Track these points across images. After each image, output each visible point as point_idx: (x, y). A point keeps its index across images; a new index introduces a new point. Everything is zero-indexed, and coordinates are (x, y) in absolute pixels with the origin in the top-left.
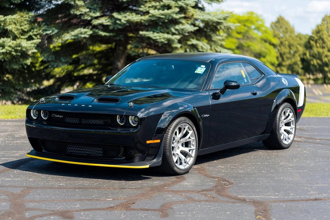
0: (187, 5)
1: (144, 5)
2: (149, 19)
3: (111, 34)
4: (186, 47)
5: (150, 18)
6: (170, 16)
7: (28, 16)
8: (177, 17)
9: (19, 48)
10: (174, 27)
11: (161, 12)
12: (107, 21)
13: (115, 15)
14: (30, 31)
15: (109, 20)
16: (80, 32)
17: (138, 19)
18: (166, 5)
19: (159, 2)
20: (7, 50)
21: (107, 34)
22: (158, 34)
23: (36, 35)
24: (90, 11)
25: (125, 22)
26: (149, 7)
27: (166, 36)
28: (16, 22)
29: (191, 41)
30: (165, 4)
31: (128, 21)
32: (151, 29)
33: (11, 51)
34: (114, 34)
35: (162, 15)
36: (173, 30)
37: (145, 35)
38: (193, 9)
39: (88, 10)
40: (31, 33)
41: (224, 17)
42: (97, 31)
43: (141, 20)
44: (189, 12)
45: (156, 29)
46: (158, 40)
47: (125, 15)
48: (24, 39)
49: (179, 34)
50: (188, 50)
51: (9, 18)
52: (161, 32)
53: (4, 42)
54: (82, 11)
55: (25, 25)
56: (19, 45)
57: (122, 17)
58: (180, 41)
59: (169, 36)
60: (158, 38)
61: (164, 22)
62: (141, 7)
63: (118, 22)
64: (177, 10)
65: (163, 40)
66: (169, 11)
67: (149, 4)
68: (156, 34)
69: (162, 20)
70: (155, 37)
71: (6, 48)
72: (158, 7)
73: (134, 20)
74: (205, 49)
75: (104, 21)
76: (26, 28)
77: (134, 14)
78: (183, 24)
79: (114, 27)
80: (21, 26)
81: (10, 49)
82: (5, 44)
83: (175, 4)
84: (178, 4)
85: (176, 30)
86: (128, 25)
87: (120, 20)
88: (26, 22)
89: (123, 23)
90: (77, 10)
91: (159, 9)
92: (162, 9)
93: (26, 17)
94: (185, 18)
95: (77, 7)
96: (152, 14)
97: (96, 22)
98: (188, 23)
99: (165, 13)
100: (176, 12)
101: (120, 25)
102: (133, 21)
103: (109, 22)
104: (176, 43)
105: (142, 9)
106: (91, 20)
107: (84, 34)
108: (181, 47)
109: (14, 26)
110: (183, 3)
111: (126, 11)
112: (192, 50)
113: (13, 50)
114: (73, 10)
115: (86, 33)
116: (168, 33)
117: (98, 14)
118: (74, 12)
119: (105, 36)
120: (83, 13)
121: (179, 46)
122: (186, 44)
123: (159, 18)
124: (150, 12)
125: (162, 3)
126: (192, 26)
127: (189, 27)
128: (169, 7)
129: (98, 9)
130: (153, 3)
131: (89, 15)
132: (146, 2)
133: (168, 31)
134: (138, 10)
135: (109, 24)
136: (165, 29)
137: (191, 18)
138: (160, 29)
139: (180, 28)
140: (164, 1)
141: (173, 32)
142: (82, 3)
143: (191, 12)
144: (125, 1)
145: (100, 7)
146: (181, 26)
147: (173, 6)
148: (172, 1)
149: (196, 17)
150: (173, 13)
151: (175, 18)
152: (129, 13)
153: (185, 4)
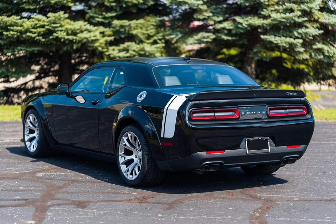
0: (311, 8)
1: (266, 9)
2: (271, 23)
3: (234, 38)
4: (311, 51)
6: (292, 19)
7: (154, 20)
8: (300, 20)
9: (142, 53)
10: (296, 30)
11: (283, 15)
12: (230, 25)
13: (238, 19)
14: (155, 35)
15: (232, 24)
16: (202, 36)
17: (260, 23)
18: (289, 8)
19: (282, 6)
20: (131, 54)
21: (230, 38)
22: (280, 38)
23: (160, 40)
24: (214, 16)
25: (246, 26)
26: (272, 11)
27: (288, 39)
28: (142, 26)
29: (317, 45)
30: (288, 7)
31: (250, 25)
32: (274, 33)
33: (134, 56)
34: (237, 38)
35: (284, 18)
36: (296, 34)
37: (266, 39)
38: (320, 13)
39: (211, 14)
40: (155, 38)
42: (220, 35)
43: (263, 24)
44: (315, 15)
45: (279, 33)
46: (279, 45)
47: (247, 19)
48: (148, 43)
49: (302, 38)
50: (313, 54)
51: (134, 23)
52: (284, 36)
53: (128, 46)
54: (204, 16)
55: (151, 29)
56: (143, 50)
57: (244, 21)
58: (303, 45)
59: (292, 40)
60: (279, 42)
61: (285, 26)
62: (263, 11)
63: (240, 26)
64: (299, 13)
65: (284, 45)
66: (291, 15)
67: (272, 7)
68: (277, 38)
69: (284, 24)
70: (276, 41)
71: (131, 52)
72: (281, 11)
73: (255, 24)
74: (331, 53)
75: (228, 25)
76: (151, 32)
77: (256, 18)
78: (306, 27)
79: (237, 32)
80: (147, 30)
81: (134, 53)
82: (130, 48)
83: (298, 7)
84: (301, 7)
85: (299, 34)
86: (249, 28)
87: (241, 24)
88: (152, 27)
89: (244, 27)
90: (200, 15)
91: (280, 13)
92: (284, 12)
93: (152, 22)
94: (310, 21)
95: (200, 11)
96: (273, 18)
97: (219, 26)
98: (313, 27)
99: (286, 17)
100: (298, 15)
101: (242, 29)
102: (254, 25)
103: (232, 26)
104: (299, 47)
105: (265, 12)
107: (206, 38)
108: (305, 51)
109: (139, 30)
110: (306, 6)
111: (248, 15)
112: (317, 54)
113: (137, 54)
114: (196, 14)
115: (208, 37)
116: (291, 37)
117: (221, 18)
118: (197, 16)
119: (228, 40)
120: (206, 17)
121: (302, 50)
122: (312, 48)
123: (281, 22)
124: (272, 15)
125: (284, 7)
126: (317, 30)
127: (312, 30)
128: (292, 11)
129: (221, 13)
130: (276, 7)
131: (212, 19)
132: (269, 5)
133: (290, 34)
134: (260, 14)
135: (231, 28)
136: (288, 33)
137: (316, 21)
138: (283, 33)
139: (303, 32)
140: (286, 4)
141: (295, 36)
142: (204, 7)
143: (317, 15)
144: (247, 4)
145: (223, 12)
146: (304, 29)
147: (296, 9)
148: (294, 5)
149: (322, 20)
150: (295, 17)
151: (298, 22)
152: (251, 16)
153: (308, 7)
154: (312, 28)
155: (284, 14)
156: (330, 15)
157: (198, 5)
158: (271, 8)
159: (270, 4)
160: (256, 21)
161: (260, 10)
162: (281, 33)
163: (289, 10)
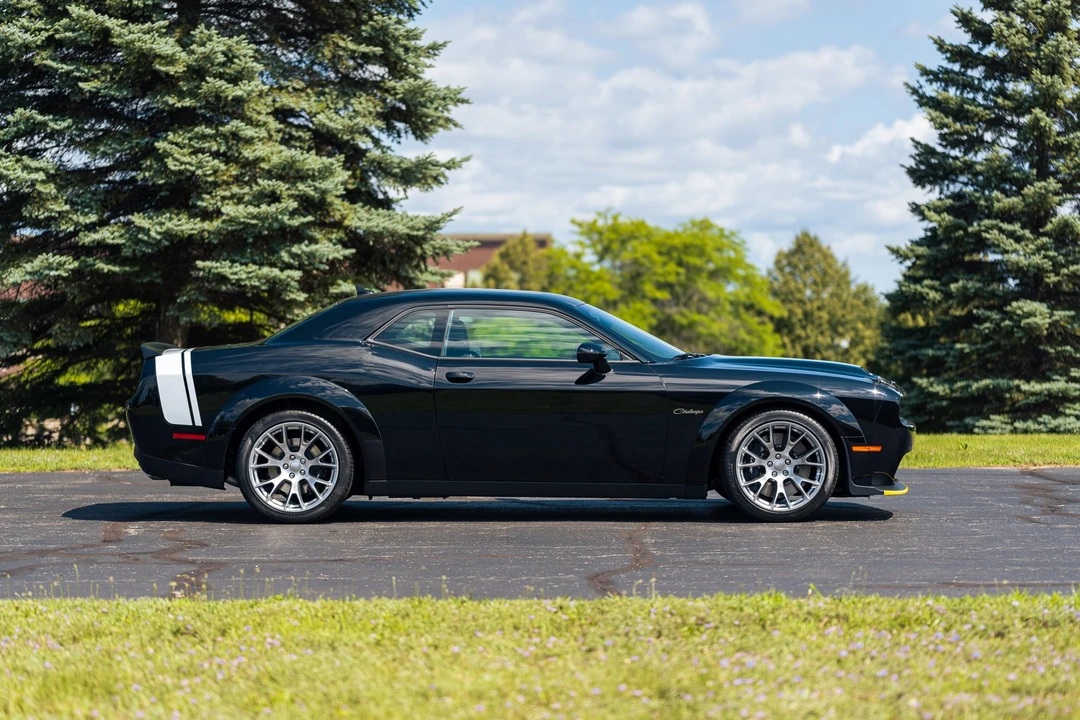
0: (324, 192)
1: (210, 193)
2: (223, 229)
3: (127, 269)
5: (224, 226)
6: (276, 220)
8: (296, 222)
10: (287, 248)
11: (252, 209)
12: (117, 234)
13: (138, 219)
15: (122, 231)
16: (45, 264)
17: (194, 229)
18: (267, 191)
19: (250, 186)
21: (116, 269)
22: (244, 268)
24: (74, 211)
25: (159, 237)
26: (224, 198)
27: (266, 271)
29: (340, 285)
30: (264, 188)
31: (167, 234)
32: (229, 255)
34: (136, 269)
35: (254, 217)
36: (285, 257)
37: (211, 269)
38: (346, 204)
39: (67, 207)
41: (427, 223)
42: (90, 260)
43: (203, 231)
44: (334, 210)
45: (243, 256)
46: (243, 283)
47: (162, 219)
49: (300, 267)
52: (255, 263)
54: (52, 211)
57: (151, 224)
58: (305, 285)
59: (276, 272)
60: (244, 276)
61: (259, 237)
62: (203, 200)
63: (142, 236)
64: (294, 205)
65: (256, 283)
66: (273, 208)
67: (224, 190)
68: (237, 268)
69: (255, 231)
70: (236, 273)
72: (247, 198)
73: (182, 231)
75: (108, 234)
77: (184, 217)
78: (313, 241)
79: (134, 251)
83: (288, 189)
84: (298, 190)
85: (294, 256)
86: (166, 243)
87: (147, 232)
89: (154, 239)
90: (39, 209)
91: (247, 204)
92: (255, 203)
94: (321, 225)
95: (40, 200)
96: (227, 215)
97: (88, 238)
98: (330, 240)
99: (259, 214)
100: (291, 209)
101: (147, 244)
102: (179, 233)
103: (121, 236)
104: (293, 290)
105: (206, 202)
106: (75, 233)
107: (57, 270)
108: (310, 300)
110: (310, 187)
111: (165, 211)
114: (29, 207)
115: (60, 265)
116: (272, 265)
117: (93, 218)
118: (30, 212)
119: (111, 273)
120: (54, 214)
121: (302, 297)
122: (327, 295)
123: (246, 226)
124: (223, 210)
125: (255, 188)
126: (339, 247)
127: (328, 248)
128: (274, 198)
129: (93, 203)
130: (235, 189)
131: (71, 219)
132: (215, 185)
133: (273, 259)
134: (195, 206)
135: (121, 241)
136: (266, 255)
137: (338, 225)
138: (251, 253)
139: (303, 252)
140: (260, 181)
141: (283, 262)
142: (50, 189)
143: (339, 210)
144: (161, 182)
145: (100, 200)
146: (307, 246)
147: (285, 194)
148: (280, 183)
149: (351, 222)
150: (281, 213)
151: (290, 226)
152: (171, 214)
153: (316, 189)
154: (326, 242)
155: (255, 206)
156: (373, 210)
157: (33, 183)
158: (221, 192)
159: (219, 180)
160: (185, 225)
161: (194, 195)
162: (248, 255)
163: (267, 196)
